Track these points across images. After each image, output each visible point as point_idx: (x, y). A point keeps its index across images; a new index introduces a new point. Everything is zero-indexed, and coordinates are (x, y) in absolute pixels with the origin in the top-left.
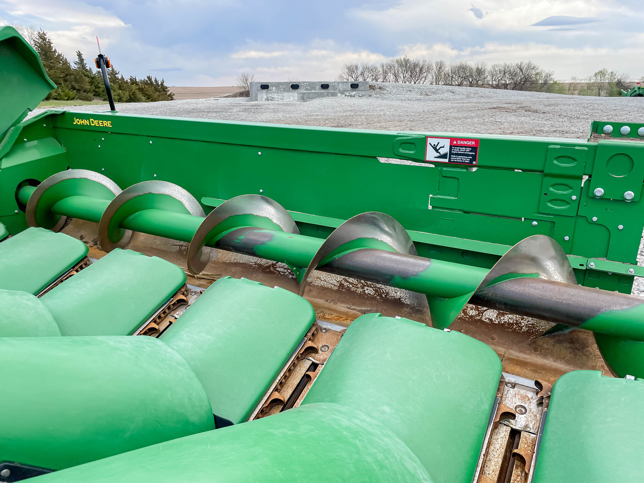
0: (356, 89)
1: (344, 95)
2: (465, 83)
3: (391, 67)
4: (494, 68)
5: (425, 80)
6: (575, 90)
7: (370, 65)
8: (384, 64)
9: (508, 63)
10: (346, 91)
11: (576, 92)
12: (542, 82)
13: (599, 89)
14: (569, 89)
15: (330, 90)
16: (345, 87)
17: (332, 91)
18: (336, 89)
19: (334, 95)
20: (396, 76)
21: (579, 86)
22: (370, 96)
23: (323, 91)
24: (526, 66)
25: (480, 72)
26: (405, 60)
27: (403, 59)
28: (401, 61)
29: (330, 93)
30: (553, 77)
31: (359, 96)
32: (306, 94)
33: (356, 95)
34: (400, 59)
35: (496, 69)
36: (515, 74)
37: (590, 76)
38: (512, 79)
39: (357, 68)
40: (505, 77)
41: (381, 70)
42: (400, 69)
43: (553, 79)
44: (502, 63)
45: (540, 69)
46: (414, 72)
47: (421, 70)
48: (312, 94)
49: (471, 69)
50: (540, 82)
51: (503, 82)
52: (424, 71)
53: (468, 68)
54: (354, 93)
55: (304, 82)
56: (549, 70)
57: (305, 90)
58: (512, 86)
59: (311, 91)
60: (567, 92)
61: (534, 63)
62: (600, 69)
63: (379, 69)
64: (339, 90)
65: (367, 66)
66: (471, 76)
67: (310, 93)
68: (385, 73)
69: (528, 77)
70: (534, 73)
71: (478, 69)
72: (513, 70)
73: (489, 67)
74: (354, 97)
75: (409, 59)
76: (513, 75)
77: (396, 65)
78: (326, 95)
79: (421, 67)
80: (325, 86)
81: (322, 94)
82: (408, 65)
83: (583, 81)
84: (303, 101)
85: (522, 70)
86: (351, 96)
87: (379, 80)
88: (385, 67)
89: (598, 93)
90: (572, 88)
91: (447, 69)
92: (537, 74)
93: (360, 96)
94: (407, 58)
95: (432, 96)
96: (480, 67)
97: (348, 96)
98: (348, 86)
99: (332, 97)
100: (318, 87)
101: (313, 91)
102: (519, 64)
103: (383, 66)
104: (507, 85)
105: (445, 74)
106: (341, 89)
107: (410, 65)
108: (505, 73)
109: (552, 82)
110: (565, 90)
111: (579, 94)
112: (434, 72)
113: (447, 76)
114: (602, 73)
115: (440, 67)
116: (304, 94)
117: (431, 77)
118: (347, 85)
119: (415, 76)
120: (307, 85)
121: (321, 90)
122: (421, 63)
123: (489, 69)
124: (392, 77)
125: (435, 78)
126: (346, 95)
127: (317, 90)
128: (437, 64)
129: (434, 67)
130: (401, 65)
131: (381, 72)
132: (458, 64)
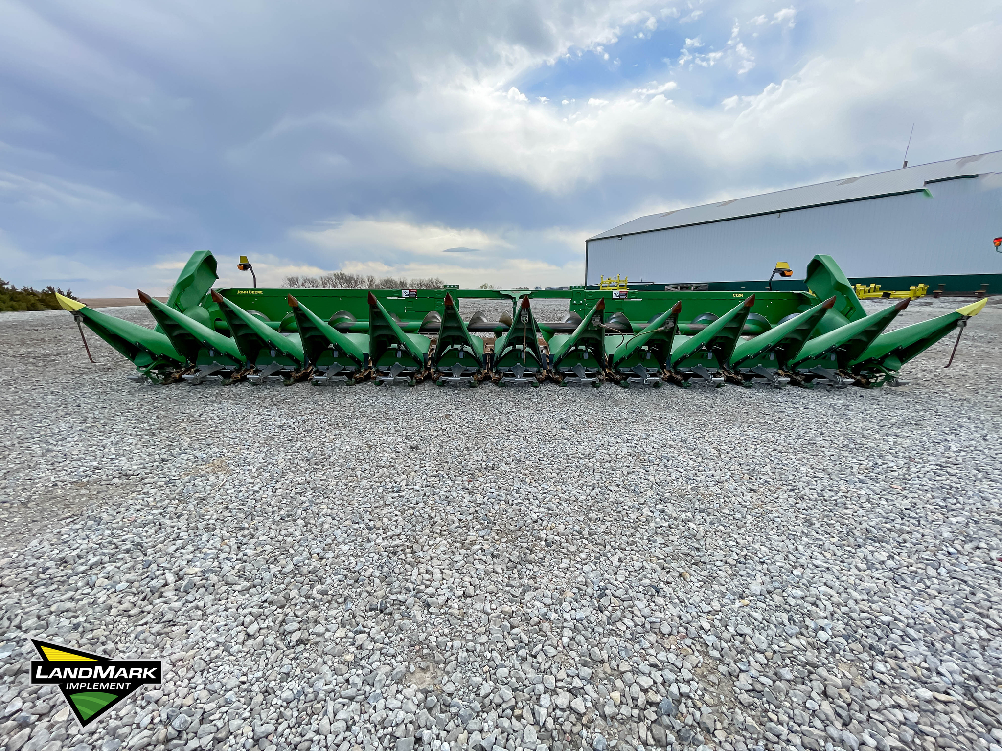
3: (329, 279)
7: (310, 277)
8: (323, 277)
9: (423, 278)
20: (334, 286)
26: (341, 274)
27: (339, 273)
34: (337, 272)
36: (428, 286)
39: (297, 279)
41: (321, 281)
44: (420, 278)
47: (356, 282)
49: (395, 282)
53: (393, 281)
61: (441, 279)
63: (318, 281)
65: (308, 278)
68: (324, 284)
71: (401, 282)
72: (427, 283)
73: (409, 281)
75: (344, 273)
77: (334, 277)
85: (432, 284)
88: (324, 279)
91: (377, 281)
96: (402, 280)
102: (431, 279)
105: (376, 285)
107: (346, 278)
108: (421, 285)
122: (355, 277)
128: (369, 278)
129: (367, 280)
130: (337, 277)
131: (321, 283)
132: (386, 278)
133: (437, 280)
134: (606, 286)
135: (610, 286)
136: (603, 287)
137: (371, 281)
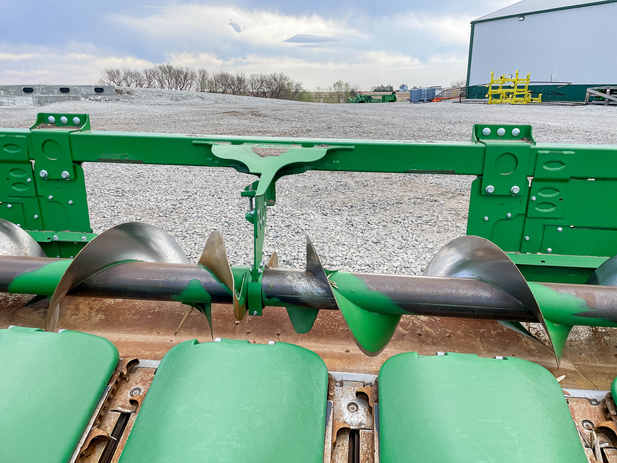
0: (102, 94)
1: (88, 100)
2: (228, 90)
3: (154, 73)
4: (253, 78)
5: (191, 87)
6: (321, 98)
7: (132, 70)
8: (147, 70)
9: (264, 74)
10: (90, 95)
11: (322, 100)
12: (294, 91)
13: (339, 98)
14: (316, 97)
15: (71, 94)
16: (89, 91)
17: (74, 95)
18: (78, 93)
19: (76, 99)
20: (160, 81)
21: (323, 95)
22: (118, 100)
23: (63, 95)
24: (279, 77)
25: (240, 80)
26: (168, 67)
27: (165, 66)
28: (164, 67)
29: (71, 97)
30: (302, 86)
31: (105, 100)
32: (43, 98)
33: (102, 99)
34: (163, 65)
35: (255, 78)
36: (271, 83)
37: (330, 86)
38: (269, 88)
39: (118, 73)
40: (263, 86)
41: (145, 76)
42: (164, 75)
43: (302, 88)
44: (259, 73)
45: (291, 79)
46: (179, 78)
47: (185, 77)
48: (50, 98)
49: (232, 78)
50: (292, 91)
51: (262, 90)
52: (189, 78)
53: (229, 76)
54: (99, 97)
55: (39, 86)
56: (298, 81)
57: (41, 94)
58: (270, 94)
59: (49, 94)
60: (315, 100)
61: (285, 74)
62: (338, 81)
63: (142, 74)
64: (82, 94)
65: (129, 71)
66: (234, 85)
67: (47, 97)
68: (149, 78)
69: (282, 86)
70: (286, 83)
71: (238, 78)
72: (269, 80)
73: (247, 77)
74: (101, 101)
75: (172, 66)
76: (269, 84)
77: (160, 71)
78: (66, 99)
79: (185, 74)
80: (65, 90)
81: (63, 98)
82: (172, 71)
83: (325, 91)
84: (40, 105)
85: (275, 80)
86: (96, 100)
87: (144, 86)
88: (148, 73)
89: (338, 101)
90: (318, 97)
91: (210, 76)
92: (289, 84)
93: (107, 101)
94: (170, 65)
95: (182, 101)
96: (240, 76)
97: (93, 100)
98: (91, 90)
99: (74, 101)
100: (56, 91)
101: (51, 95)
102: (273, 75)
103: (146, 72)
104: (265, 93)
105: (208, 81)
106: (84, 93)
107: (173, 72)
108: (262, 82)
109: (302, 91)
110: (313, 98)
111: (324, 102)
112: (198, 80)
113: (210, 83)
114: (339, 84)
115: (204, 74)
116: (40, 98)
117: (196, 84)
118: (91, 88)
119: (180, 82)
120: (42, 88)
121: (61, 94)
122: (184, 70)
123: (248, 78)
124: (157, 83)
125: (199, 84)
126: (90, 100)
127: (56, 93)
128: (200, 72)
129: (198, 75)
130: (164, 71)
131: (145, 77)
132: (220, 73)
133: (281, 77)
134: (497, 88)
135: (504, 87)
136: (493, 88)
137: (203, 76)
